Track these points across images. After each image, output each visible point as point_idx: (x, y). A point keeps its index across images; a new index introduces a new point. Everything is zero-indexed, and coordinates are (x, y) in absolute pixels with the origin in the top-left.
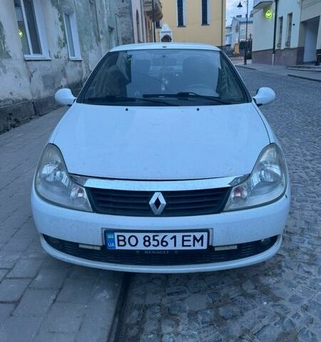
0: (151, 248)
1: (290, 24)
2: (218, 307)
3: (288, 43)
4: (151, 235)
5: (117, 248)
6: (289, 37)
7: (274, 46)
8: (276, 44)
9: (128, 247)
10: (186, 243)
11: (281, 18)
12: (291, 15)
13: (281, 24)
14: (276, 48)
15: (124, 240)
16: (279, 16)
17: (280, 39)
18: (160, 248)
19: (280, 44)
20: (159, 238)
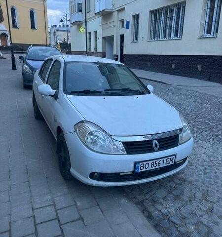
0: (154, 168)
1: (96, 37)
2: (172, 192)
3: (96, 49)
4: (154, 161)
5: (140, 171)
6: (96, 45)
7: (87, 50)
8: (88, 49)
9: (144, 170)
10: (167, 163)
11: (90, 33)
12: (96, 32)
13: (90, 36)
14: (88, 51)
15: (143, 166)
16: (88, 31)
17: (90, 45)
18: (157, 167)
19: (90, 49)
20: (157, 162)
